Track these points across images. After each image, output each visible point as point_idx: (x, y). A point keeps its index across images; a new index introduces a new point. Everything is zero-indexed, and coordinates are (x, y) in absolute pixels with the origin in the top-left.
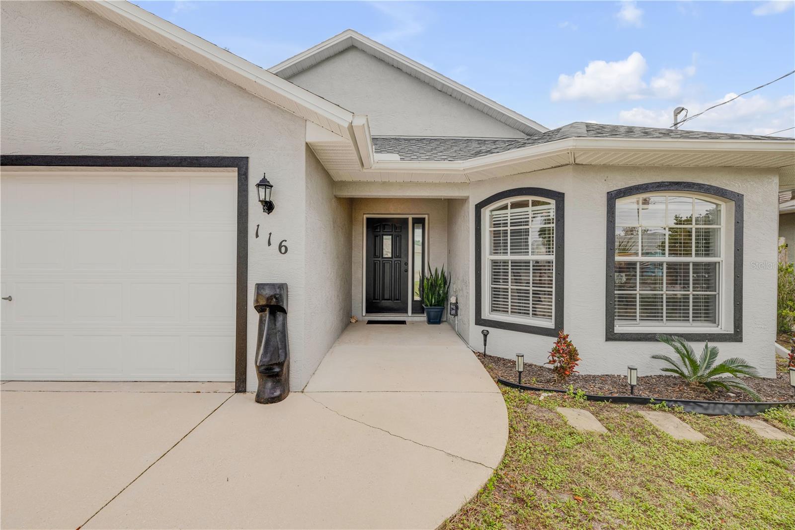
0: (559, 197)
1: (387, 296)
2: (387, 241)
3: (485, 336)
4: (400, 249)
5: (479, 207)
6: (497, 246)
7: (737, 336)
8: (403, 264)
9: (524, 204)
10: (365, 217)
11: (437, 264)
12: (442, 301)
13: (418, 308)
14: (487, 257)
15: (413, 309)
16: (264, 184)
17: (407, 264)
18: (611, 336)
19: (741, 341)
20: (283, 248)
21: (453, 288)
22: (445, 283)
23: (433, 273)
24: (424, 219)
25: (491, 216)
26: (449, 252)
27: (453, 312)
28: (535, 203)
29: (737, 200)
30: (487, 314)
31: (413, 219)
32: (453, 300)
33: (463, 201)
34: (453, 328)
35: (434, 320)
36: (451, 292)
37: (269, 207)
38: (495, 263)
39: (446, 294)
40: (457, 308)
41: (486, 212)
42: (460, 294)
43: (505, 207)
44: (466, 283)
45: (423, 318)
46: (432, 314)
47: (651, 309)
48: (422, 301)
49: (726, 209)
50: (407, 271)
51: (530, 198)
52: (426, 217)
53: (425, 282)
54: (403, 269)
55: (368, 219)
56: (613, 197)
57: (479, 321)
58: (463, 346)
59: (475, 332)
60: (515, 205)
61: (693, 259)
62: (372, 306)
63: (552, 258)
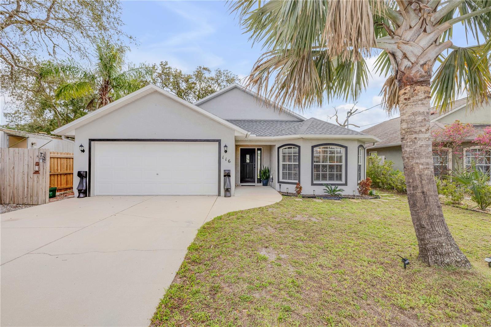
0: (299, 147)
1: (248, 177)
2: (248, 157)
3: (280, 186)
4: (252, 159)
5: (279, 148)
6: (284, 160)
7: (346, 184)
8: (253, 165)
9: (291, 148)
10: (240, 148)
11: (266, 165)
12: (268, 178)
13: (259, 181)
14: (281, 163)
15: (257, 181)
16: (226, 146)
17: (255, 165)
18: (313, 184)
19: (347, 185)
20: (229, 161)
21: (271, 173)
22: (269, 172)
23: (265, 168)
24: (261, 149)
25: (282, 151)
26: (270, 161)
27: (271, 181)
28: (294, 148)
29: (346, 148)
30: (281, 180)
31: (257, 149)
32: (271, 177)
33: (275, 146)
34: (272, 187)
35: (265, 184)
36: (271, 174)
37: (226, 151)
38: (284, 165)
39: (269, 175)
40: (273, 179)
41: (281, 150)
42: (273, 175)
43: (286, 148)
44: (275, 171)
45: (262, 184)
46: (264, 182)
47: (324, 177)
48: (260, 179)
49: (343, 150)
50: (255, 167)
51: (293, 147)
52: (262, 148)
53: (262, 171)
54: (254, 167)
55: (241, 149)
56: (313, 147)
57: (279, 182)
58: (274, 190)
59: (277, 185)
60: (288, 148)
61: (335, 164)
62: (243, 180)
63: (298, 163)
